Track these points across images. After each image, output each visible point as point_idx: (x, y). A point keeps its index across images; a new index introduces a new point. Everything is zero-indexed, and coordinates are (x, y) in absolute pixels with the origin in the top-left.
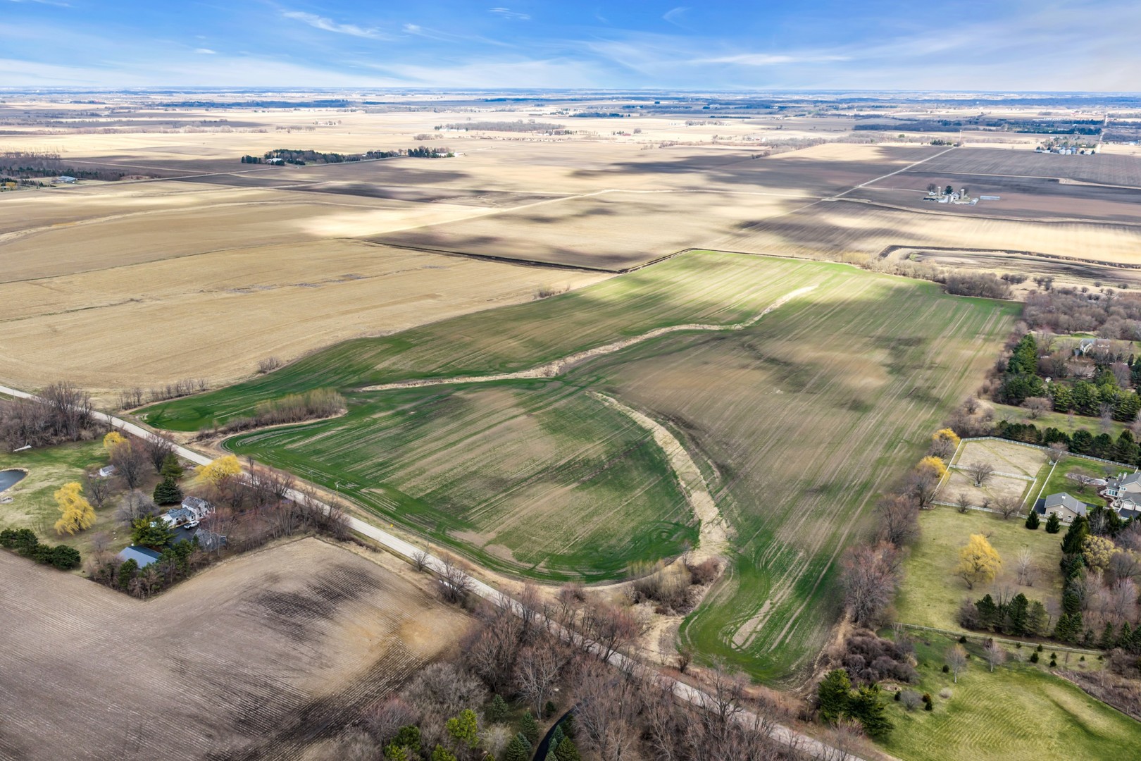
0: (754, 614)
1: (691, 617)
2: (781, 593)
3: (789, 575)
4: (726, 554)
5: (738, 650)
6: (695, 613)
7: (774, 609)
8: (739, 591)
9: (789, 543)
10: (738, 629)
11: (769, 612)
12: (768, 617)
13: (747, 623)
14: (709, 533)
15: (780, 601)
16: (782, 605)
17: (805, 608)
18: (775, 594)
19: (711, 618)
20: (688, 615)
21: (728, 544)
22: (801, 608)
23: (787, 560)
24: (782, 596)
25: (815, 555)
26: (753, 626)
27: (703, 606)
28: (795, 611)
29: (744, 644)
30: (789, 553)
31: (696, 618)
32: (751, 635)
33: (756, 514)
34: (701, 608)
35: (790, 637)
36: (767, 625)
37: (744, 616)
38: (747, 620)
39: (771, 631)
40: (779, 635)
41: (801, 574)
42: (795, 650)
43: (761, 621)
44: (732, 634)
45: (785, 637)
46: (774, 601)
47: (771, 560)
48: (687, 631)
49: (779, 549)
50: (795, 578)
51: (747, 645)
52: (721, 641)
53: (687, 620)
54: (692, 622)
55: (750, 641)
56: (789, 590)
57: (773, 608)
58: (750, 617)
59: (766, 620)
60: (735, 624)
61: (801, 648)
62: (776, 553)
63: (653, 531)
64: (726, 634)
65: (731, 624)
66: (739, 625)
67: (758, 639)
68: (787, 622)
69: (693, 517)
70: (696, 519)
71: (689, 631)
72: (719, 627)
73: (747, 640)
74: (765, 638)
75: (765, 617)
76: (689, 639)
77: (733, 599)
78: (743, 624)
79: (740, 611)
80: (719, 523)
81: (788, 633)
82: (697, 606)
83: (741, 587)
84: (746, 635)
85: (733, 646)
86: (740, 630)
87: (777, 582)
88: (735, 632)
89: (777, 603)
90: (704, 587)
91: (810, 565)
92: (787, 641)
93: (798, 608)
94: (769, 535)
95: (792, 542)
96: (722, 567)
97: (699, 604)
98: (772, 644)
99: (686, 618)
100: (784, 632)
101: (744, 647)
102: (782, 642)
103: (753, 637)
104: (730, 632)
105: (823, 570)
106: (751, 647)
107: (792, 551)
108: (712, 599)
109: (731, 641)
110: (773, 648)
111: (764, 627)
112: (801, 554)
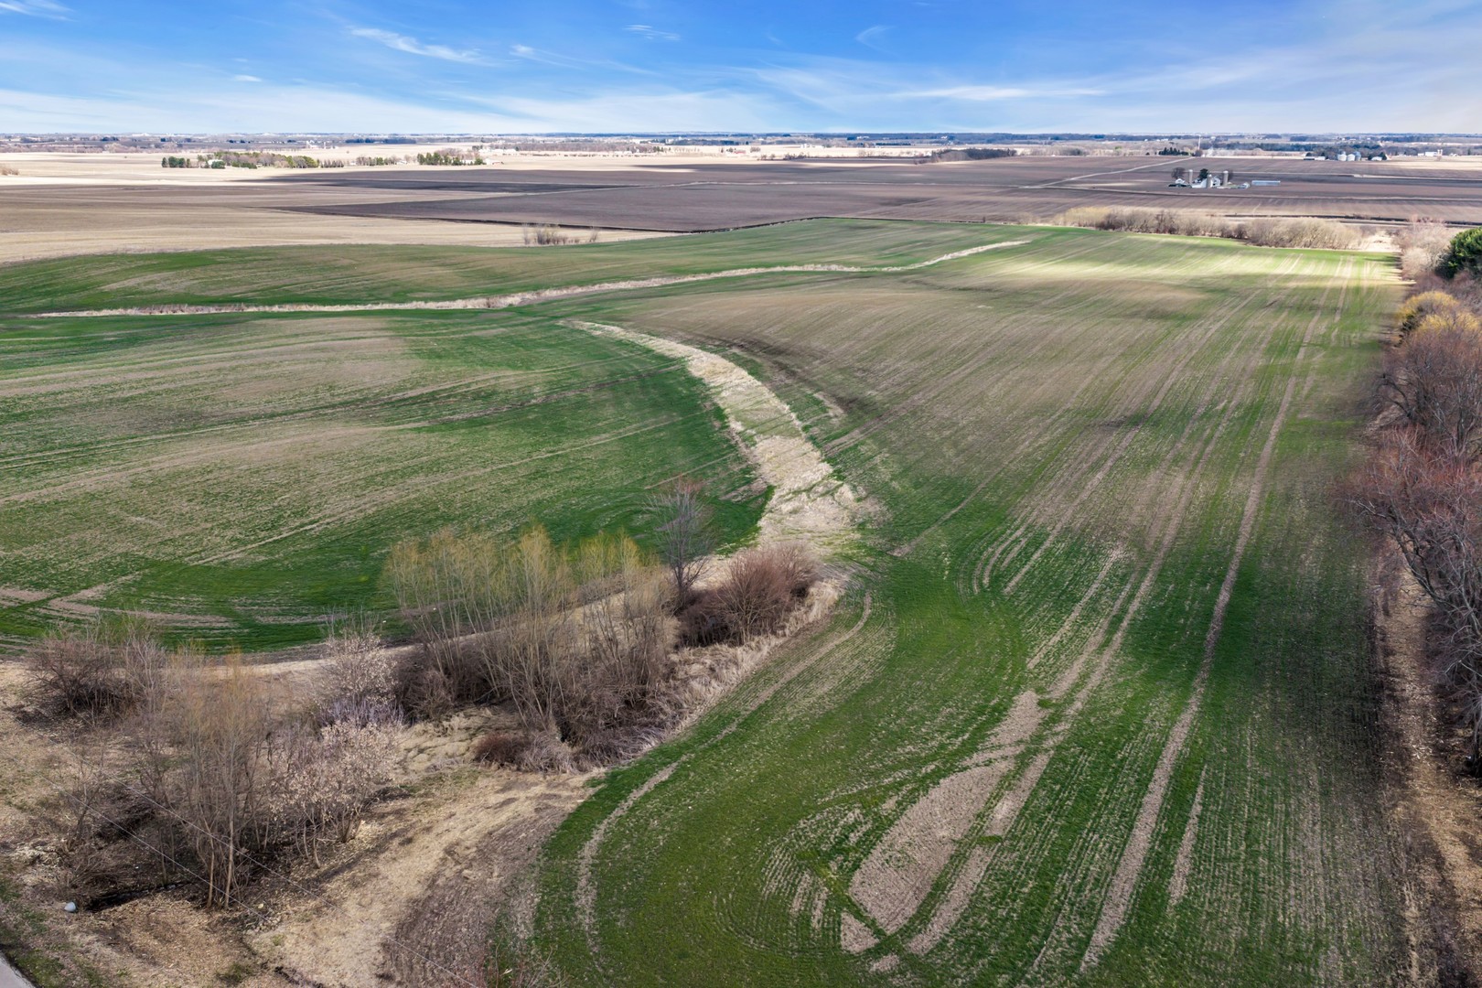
0: (970, 748)
1: (643, 772)
2: (1078, 667)
3: (1093, 610)
4: (848, 558)
5: (886, 963)
6: (665, 755)
7: (1062, 727)
8: (891, 663)
9: (1068, 530)
10: (882, 825)
11: (1038, 738)
12: (1041, 761)
13: (935, 793)
14: (794, 512)
15: (1083, 694)
16: (1093, 707)
17: (1201, 715)
18: (1053, 669)
19: (744, 771)
20: (624, 765)
21: (857, 536)
22: (1187, 717)
23: (1069, 569)
24: (1084, 677)
25: (1169, 554)
26: (967, 809)
27: (720, 717)
28: (1165, 733)
29: (923, 916)
30: (1071, 554)
31: (664, 775)
32: (959, 859)
33: (947, 472)
34: (704, 732)
35: (1182, 863)
36: (1043, 801)
37: (916, 761)
38: (936, 777)
39: (1072, 830)
40: (1118, 850)
41: (1135, 605)
42: (1246, 948)
43: (1007, 783)
44: (849, 853)
45: (1159, 864)
46: (1057, 693)
47: (1011, 571)
48: (589, 850)
49: (1036, 543)
50: (1118, 620)
51: (937, 928)
52: (777, 906)
53: (611, 792)
54: (636, 795)
55: (958, 895)
56: (1108, 655)
57: (1055, 719)
58: (950, 764)
59: (1033, 774)
60: (868, 802)
61: (1277, 934)
62: (1025, 555)
63: (608, 508)
64: (812, 859)
65: (848, 802)
66: (889, 804)
67: (1003, 884)
68: (1143, 785)
69: (749, 482)
70: (758, 485)
71: (606, 848)
72: (774, 823)
73: (938, 890)
74: (1046, 876)
75: (1023, 761)
76: (585, 899)
77: (867, 689)
78: (912, 799)
79: (901, 737)
80: (830, 492)
81: (1167, 839)
82: (685, 723)
83: (898, 650)
84: (932, 861)
85: (854, 938)
86: (900, 834)
87: (1051, 631)
88: (867, 845)
89: (1069, 699)
90: (739, 650)
91: (1161, 578)
92: (1177, 888)
93: (1172, 721)
94: (999, 516)
95: (1077, 525)
96: (826, 592)
97: (699, 710)
98: (1090, 914)
99: (612, 778)
100: (1142, 838)
101: (921, 944)
102: (1149, 899)
103: (974, 872)
104: (839, 848)
105: (1217, 592)
106: (968, 942)
107: (1082, 547)
108: (766, 694)
109: (841, 902)
110: (1103, 936)
111: (1027, 814)
112: (1116, 554)
